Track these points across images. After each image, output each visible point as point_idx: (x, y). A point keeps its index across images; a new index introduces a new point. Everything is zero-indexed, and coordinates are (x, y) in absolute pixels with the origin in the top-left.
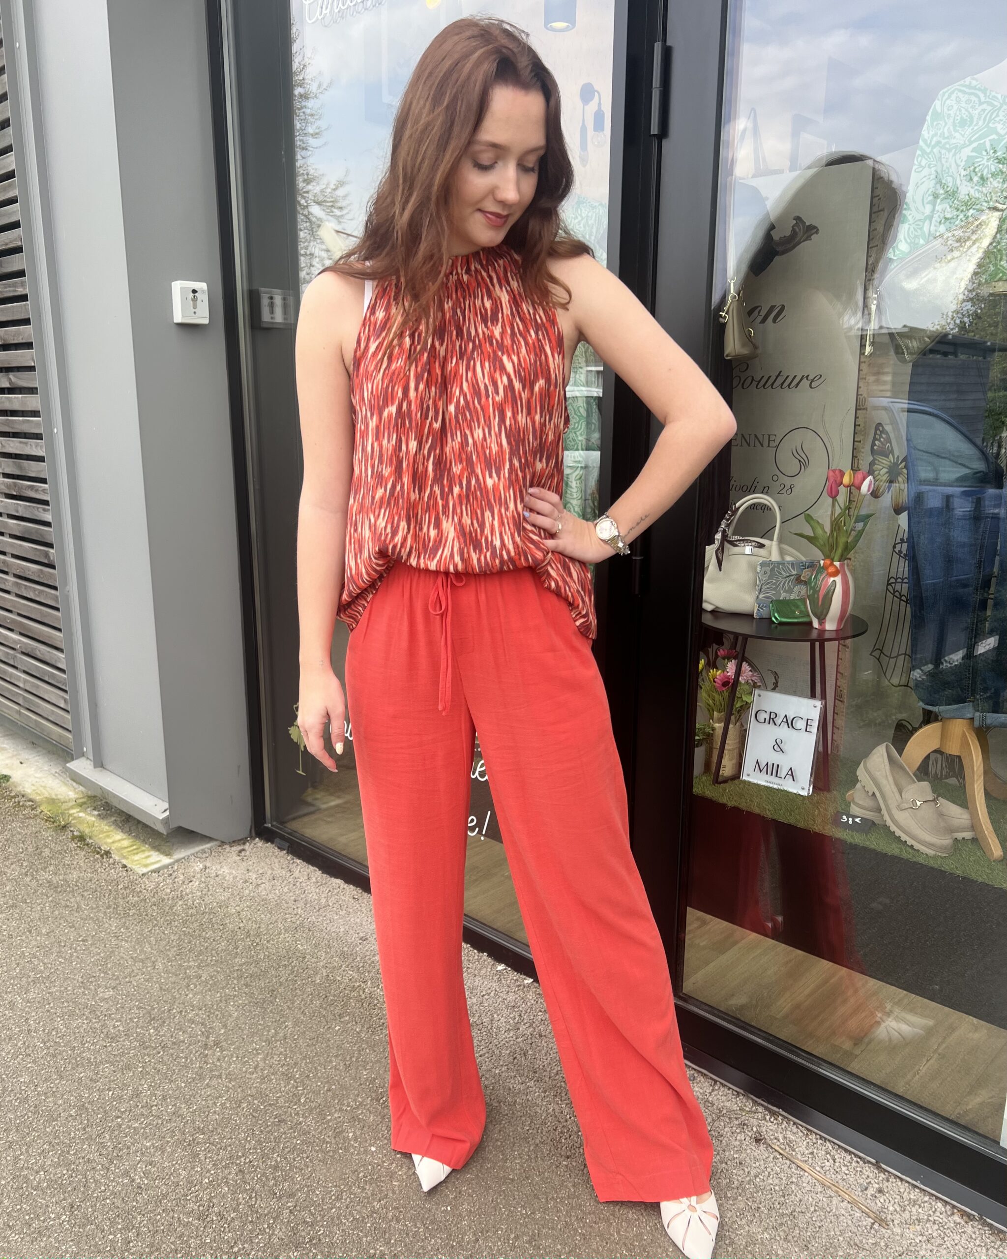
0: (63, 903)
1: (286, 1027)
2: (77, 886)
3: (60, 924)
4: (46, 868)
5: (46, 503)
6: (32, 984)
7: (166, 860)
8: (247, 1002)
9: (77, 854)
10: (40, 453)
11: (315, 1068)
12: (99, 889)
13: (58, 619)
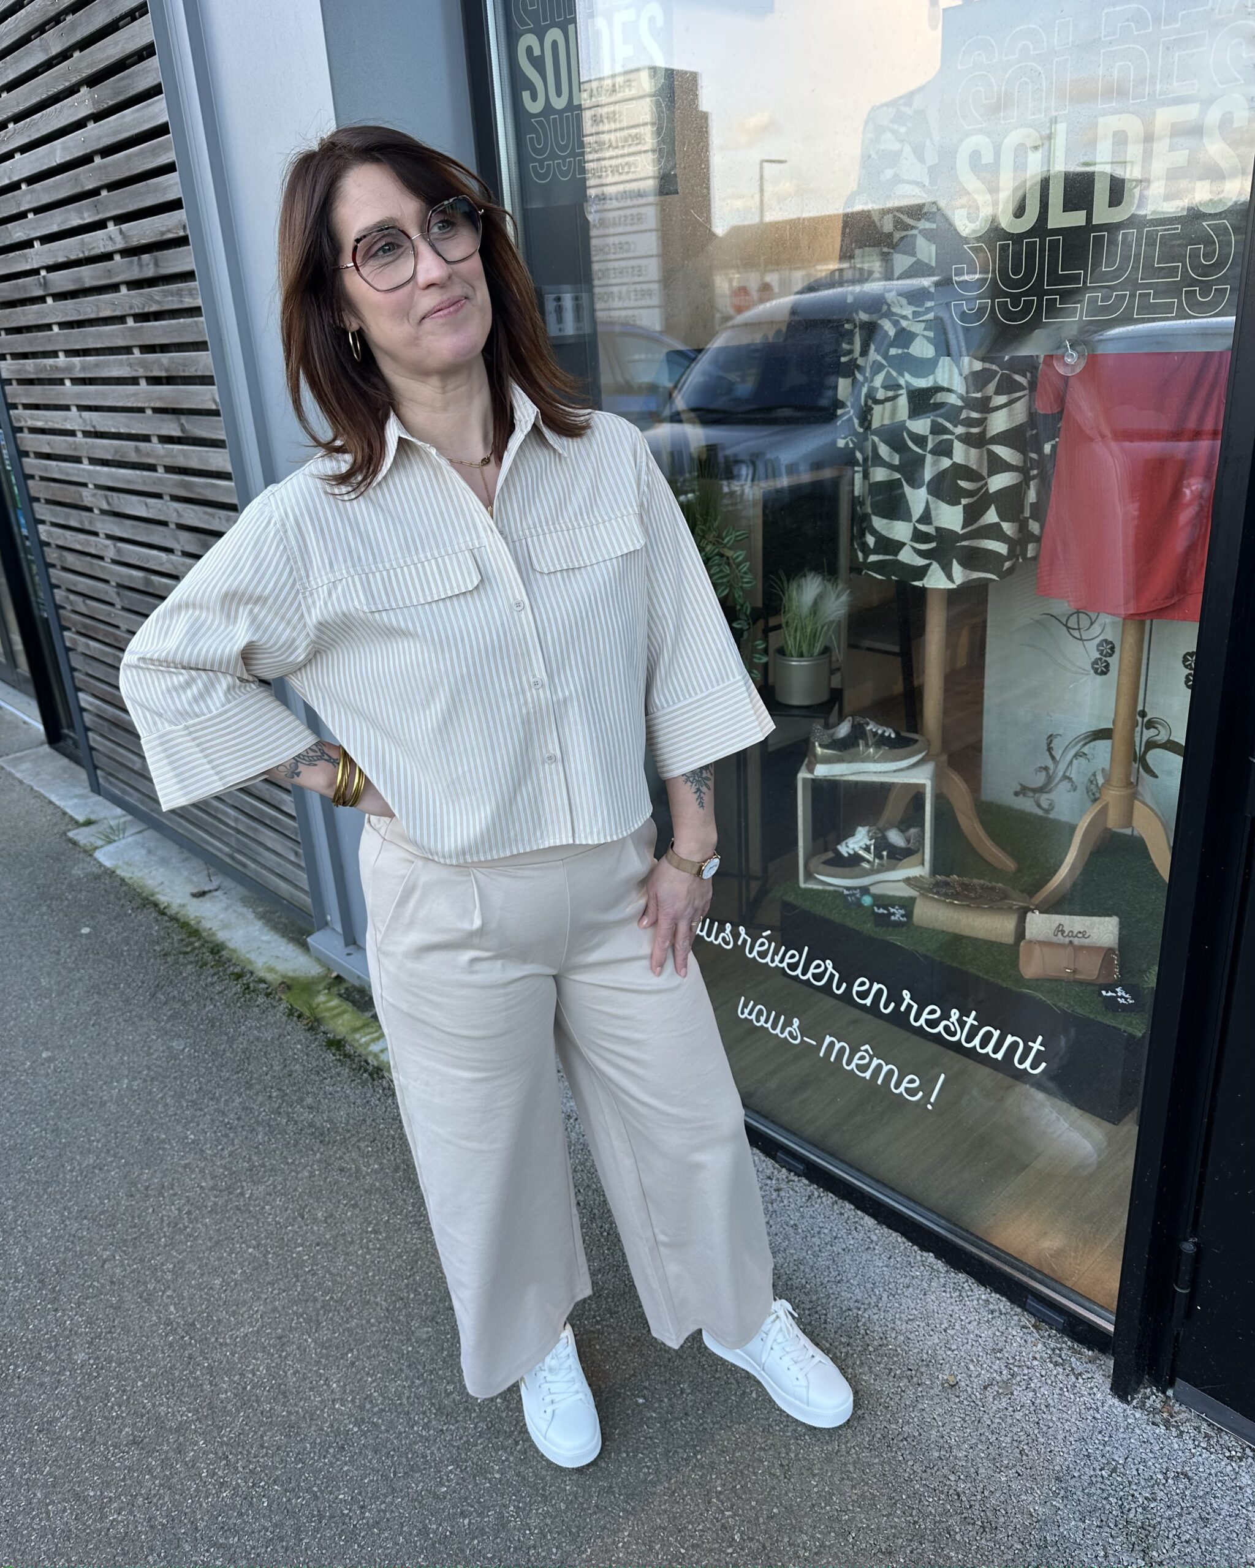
0: (337, 1164)
1: (682, 1393)
2: (348, 1131)
3: (339, 1201)
4: (302, 1100)
6: (321, 1312)
8: (617, 1344)
9: (339, 1074)
11: (742, 1473)
12: (378, 1137)
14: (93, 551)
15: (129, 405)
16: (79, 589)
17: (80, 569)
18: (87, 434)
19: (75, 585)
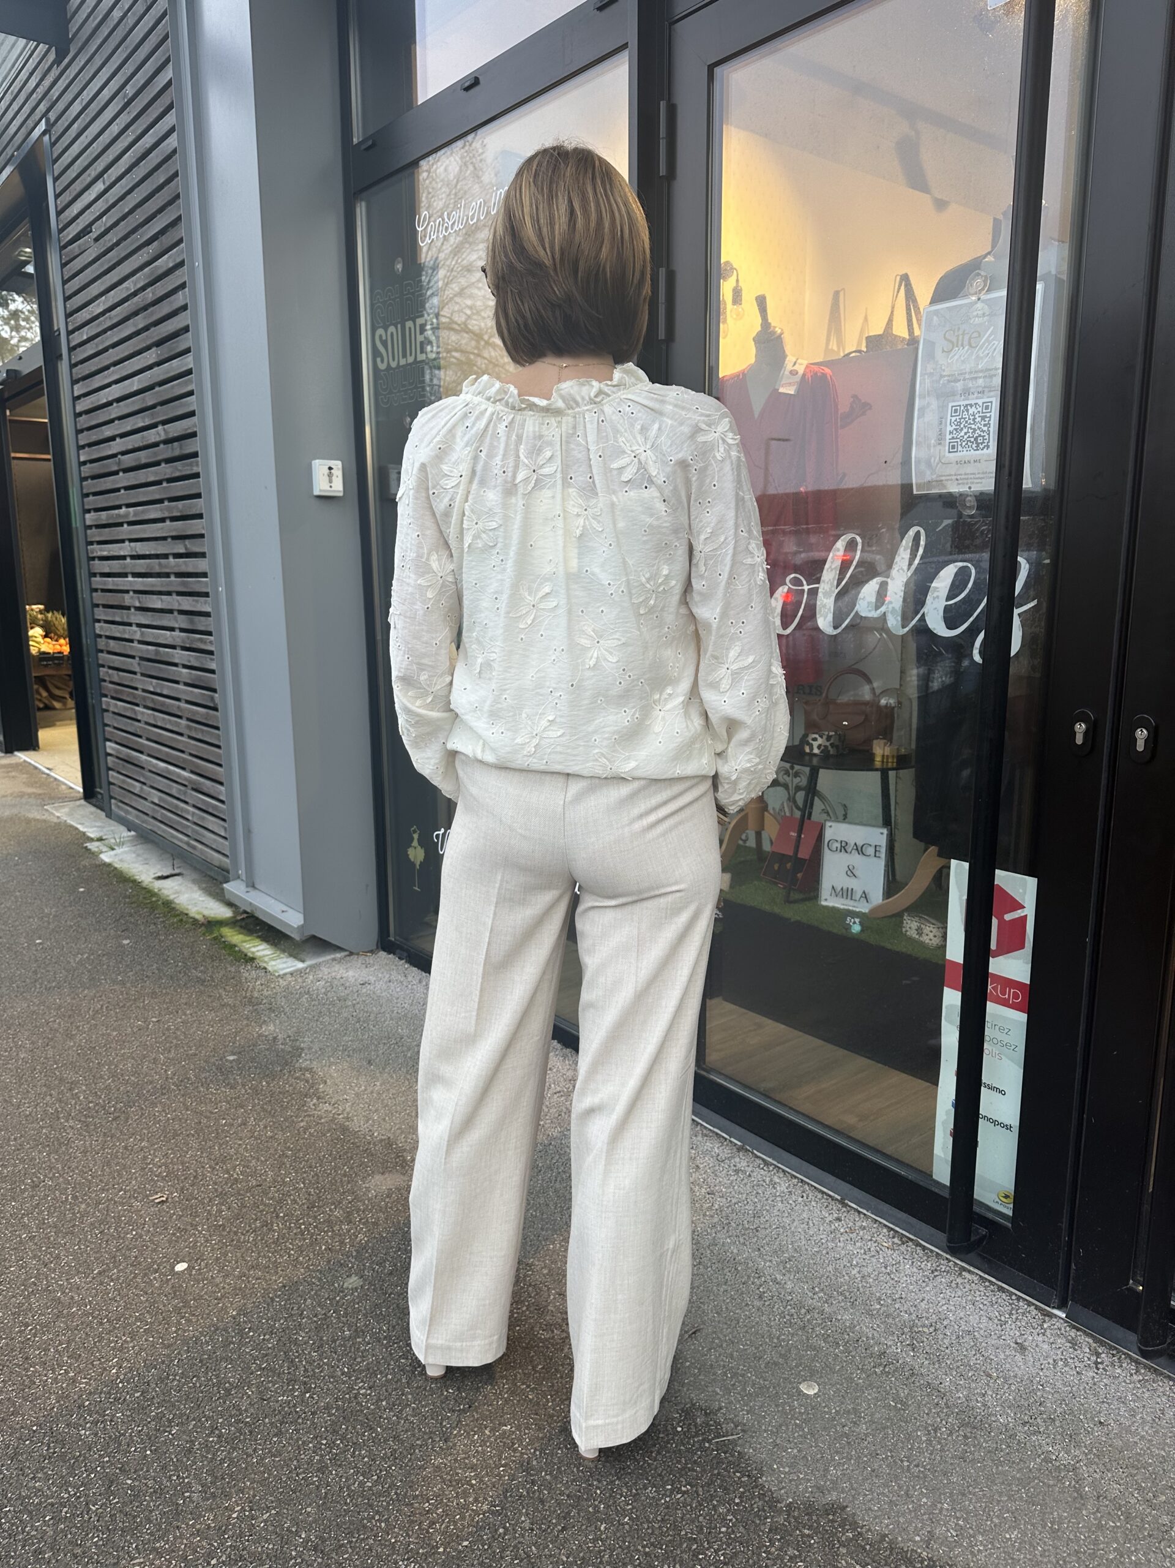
4: (197, 968)
5: (211, 653)
7: (300, 965)
9: (225, 959)
10: (208, 609)
13: (219, 756)
14: (127, 636)
15: (158, 535)
16: (116, 665)
17: (118, 651)
18: (133, 557)
19: (113, 662)
